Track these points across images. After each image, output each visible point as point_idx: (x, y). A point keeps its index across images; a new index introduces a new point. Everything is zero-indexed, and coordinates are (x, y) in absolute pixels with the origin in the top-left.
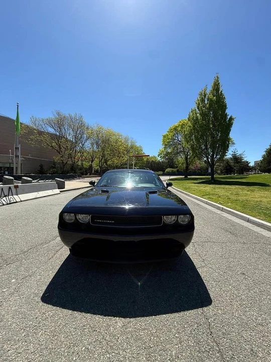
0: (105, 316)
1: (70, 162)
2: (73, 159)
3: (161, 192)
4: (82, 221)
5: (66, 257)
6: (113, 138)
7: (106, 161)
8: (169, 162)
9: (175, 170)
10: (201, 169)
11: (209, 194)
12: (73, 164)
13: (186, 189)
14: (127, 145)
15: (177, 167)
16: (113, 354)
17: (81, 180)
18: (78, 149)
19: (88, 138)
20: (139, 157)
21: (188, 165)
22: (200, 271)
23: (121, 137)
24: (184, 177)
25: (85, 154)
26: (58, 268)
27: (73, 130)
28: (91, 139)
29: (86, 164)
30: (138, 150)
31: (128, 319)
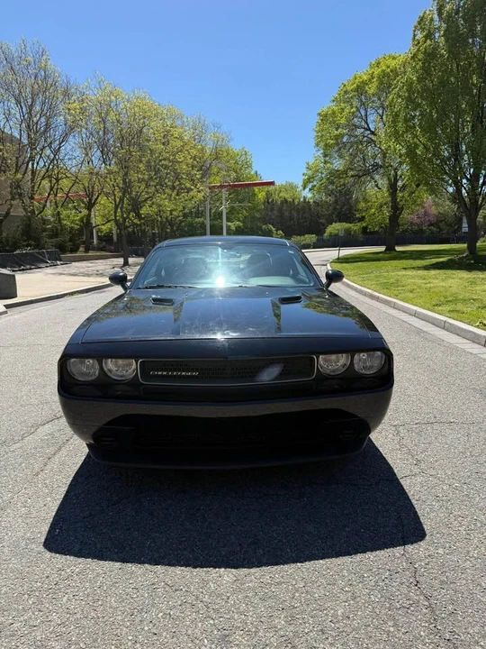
0: (195, 567)
1: (18, 212)
2: (27, 201)
3: (310, 298)
4: (118, 376)
5: (76, 468)
6: (153, 129)
7: (136, 206)
8: (336, 202)
9: (355, 227)
10: (440, 221)
11: (456, 301)
12: (29, 219)
13: (386, 287)
14: (202, 149)
15: (362, 219)
16: (221, 619)
17: (59, 269)
18: (40, 165)
19: (70, 130)
20: (242, 188)
21: (396, 209)
22: (405, 483)
23: (179, 122)
24: (383, 248)
25: (65, 183)
26: (64, 489)
27: (18, 102)
28: (80, 132)
29: (71, 218)
30: (239, 165)
31: (244, 571)
